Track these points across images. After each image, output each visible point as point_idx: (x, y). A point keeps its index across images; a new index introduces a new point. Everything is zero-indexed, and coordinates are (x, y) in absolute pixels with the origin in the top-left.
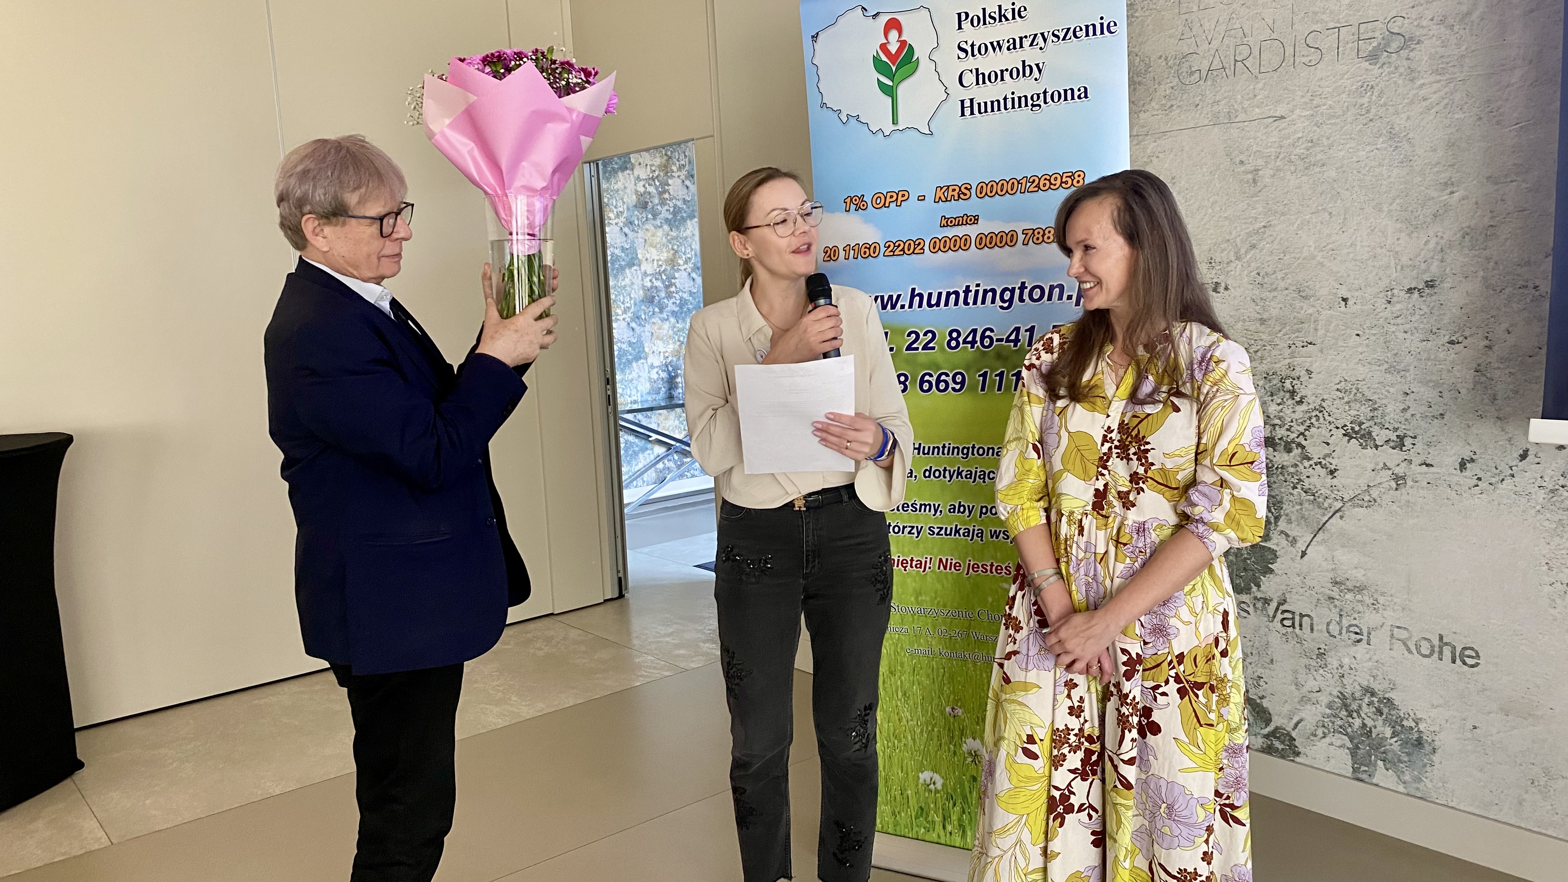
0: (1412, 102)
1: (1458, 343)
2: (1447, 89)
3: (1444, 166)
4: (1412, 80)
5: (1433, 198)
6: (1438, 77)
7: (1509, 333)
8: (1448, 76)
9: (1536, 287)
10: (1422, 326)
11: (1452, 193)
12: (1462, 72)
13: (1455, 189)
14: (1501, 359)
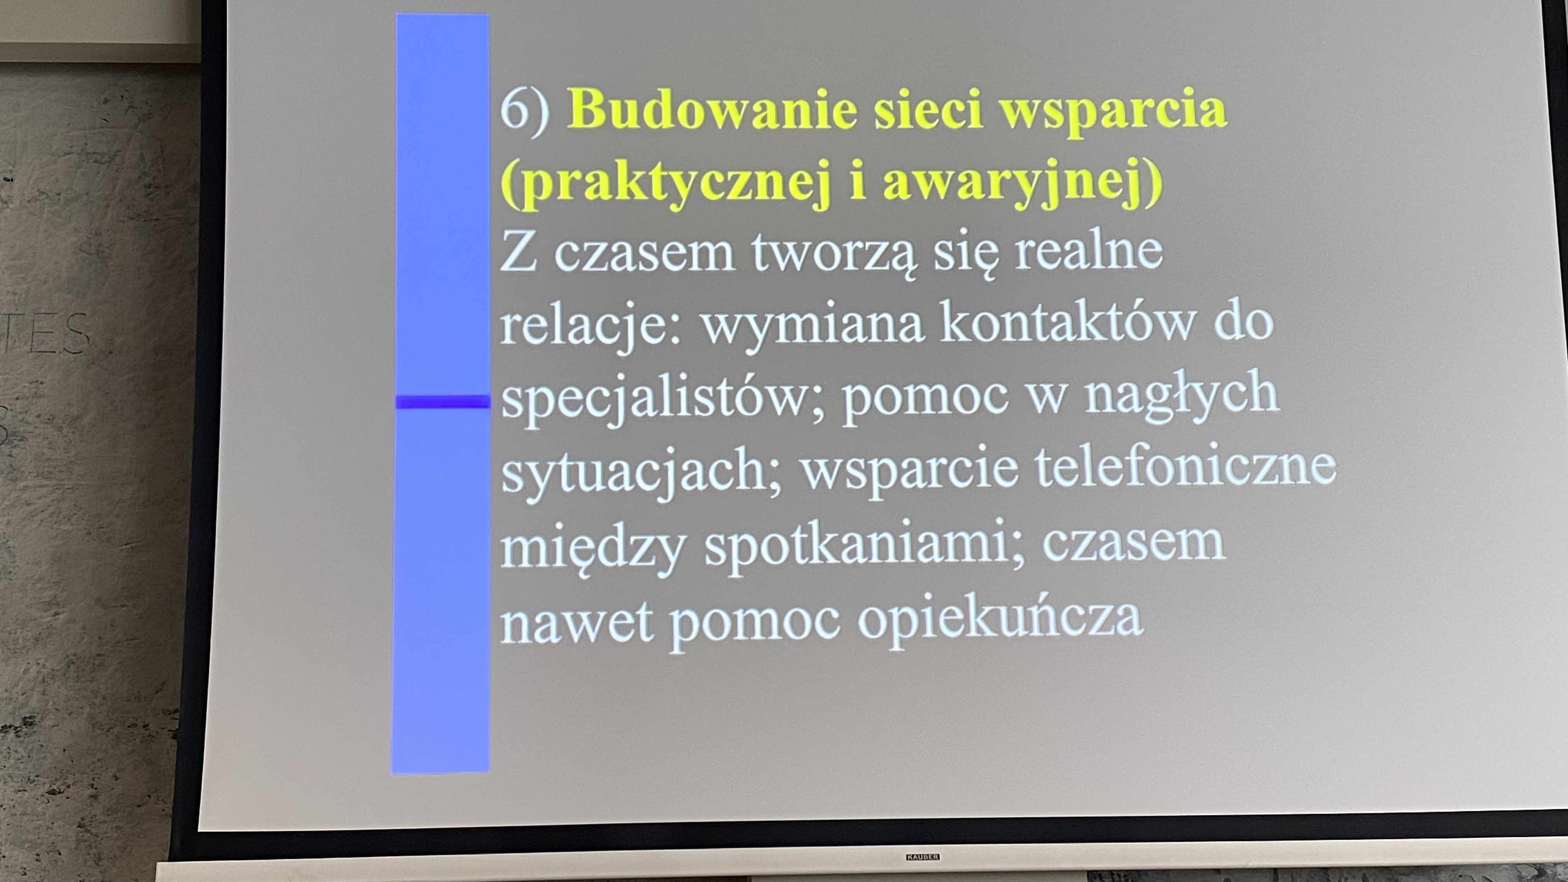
0: (13, 506)
1: (60, 793)
2: (52, 497)
3: (49, 582)
4: (15, 480)
5: (35, 619)
6: (44, 482)
7: (117, 779)
8: (55, 482)
9: (146, 726)
10: (17, 772)
11: (56, 614)
12: (70, 479)
13: (60, 610)
14: (108, 810)
